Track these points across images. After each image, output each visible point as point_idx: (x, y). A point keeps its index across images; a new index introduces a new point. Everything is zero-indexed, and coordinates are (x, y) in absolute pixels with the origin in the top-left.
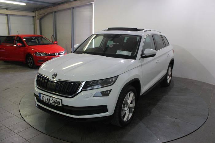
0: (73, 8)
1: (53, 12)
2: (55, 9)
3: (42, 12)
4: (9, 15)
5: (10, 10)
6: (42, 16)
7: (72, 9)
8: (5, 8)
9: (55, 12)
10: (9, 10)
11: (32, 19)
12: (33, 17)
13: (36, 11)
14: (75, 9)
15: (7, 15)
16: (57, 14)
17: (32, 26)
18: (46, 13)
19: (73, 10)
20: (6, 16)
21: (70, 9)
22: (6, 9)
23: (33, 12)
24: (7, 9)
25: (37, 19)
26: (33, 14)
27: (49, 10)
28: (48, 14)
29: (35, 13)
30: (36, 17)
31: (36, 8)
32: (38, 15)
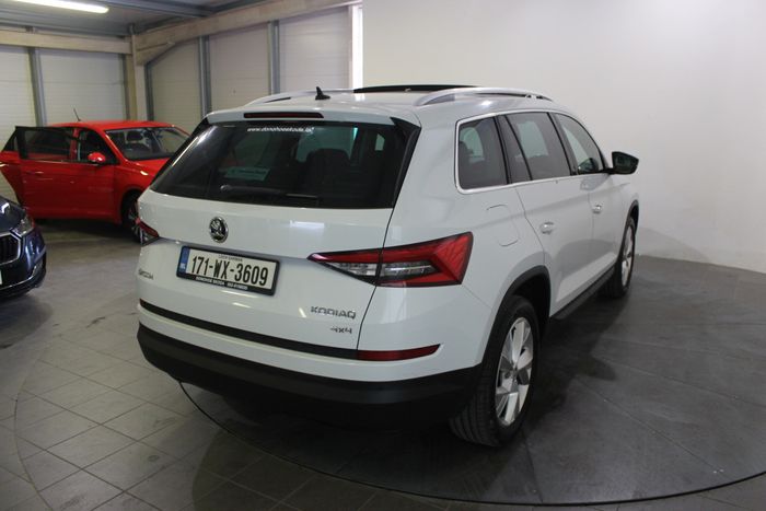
0: (276, 23)
1: (198, 38)
2: (206, 26)
3: (156, 37)
4: (37, 52)
5: (40, 32)
6: (154, 51)
7: (270, 26)
8: (22, 26)
9: (206, 38)
10: (36, 32)
11: (117, 63)
12: (123, 56)
13: (134, 37)
14: (281, 26)
15: (30, 50)
16: (212, 43)
17: (119, 89)
18: (171, 43)
19: (273, 32)
20: (27, 56)
21: (264, 25)
22: (24, 30)
23: (122, 37)
24: (29, 28)
25: (139, 64)
26: (121, 46)
27: (182, 31)
28: (179, 44)
29: (131, 43)
30: (131, 55)
31: (134, 25)
32: (139, 50)
